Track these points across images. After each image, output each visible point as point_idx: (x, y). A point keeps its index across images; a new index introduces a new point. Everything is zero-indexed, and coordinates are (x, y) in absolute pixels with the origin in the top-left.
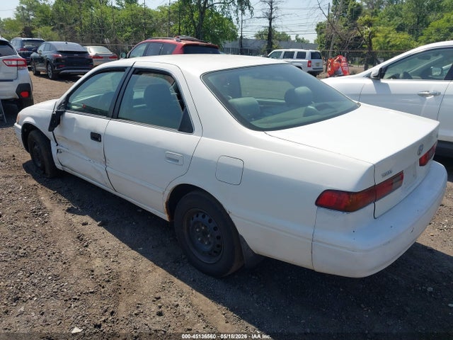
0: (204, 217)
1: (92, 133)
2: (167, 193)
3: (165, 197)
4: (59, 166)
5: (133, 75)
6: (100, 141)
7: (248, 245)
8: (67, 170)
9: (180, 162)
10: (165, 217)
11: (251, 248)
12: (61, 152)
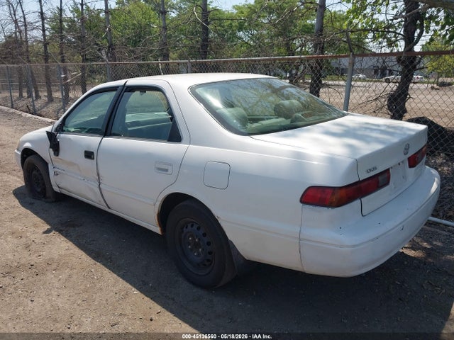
0: (192, 226)
1: (86, 152)
2: (158, 204)
3: (156, 209)
4: (56, 189)
5: (125, 93)
6: (93, 159)
7: (238, 251)
8: (64, 192)
9: (169, 172)
10: (158, 230)
11: (242, 254)
12: (57, 174)
